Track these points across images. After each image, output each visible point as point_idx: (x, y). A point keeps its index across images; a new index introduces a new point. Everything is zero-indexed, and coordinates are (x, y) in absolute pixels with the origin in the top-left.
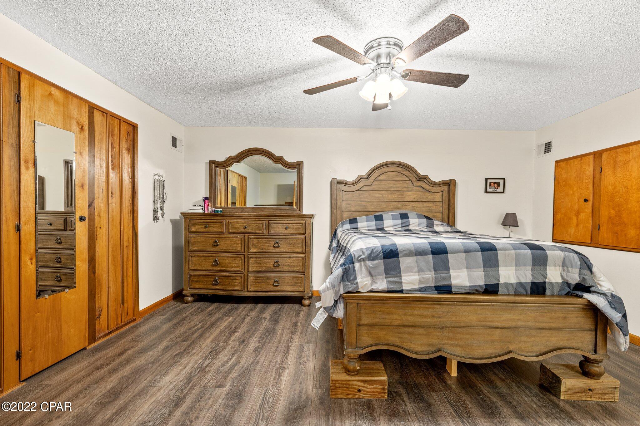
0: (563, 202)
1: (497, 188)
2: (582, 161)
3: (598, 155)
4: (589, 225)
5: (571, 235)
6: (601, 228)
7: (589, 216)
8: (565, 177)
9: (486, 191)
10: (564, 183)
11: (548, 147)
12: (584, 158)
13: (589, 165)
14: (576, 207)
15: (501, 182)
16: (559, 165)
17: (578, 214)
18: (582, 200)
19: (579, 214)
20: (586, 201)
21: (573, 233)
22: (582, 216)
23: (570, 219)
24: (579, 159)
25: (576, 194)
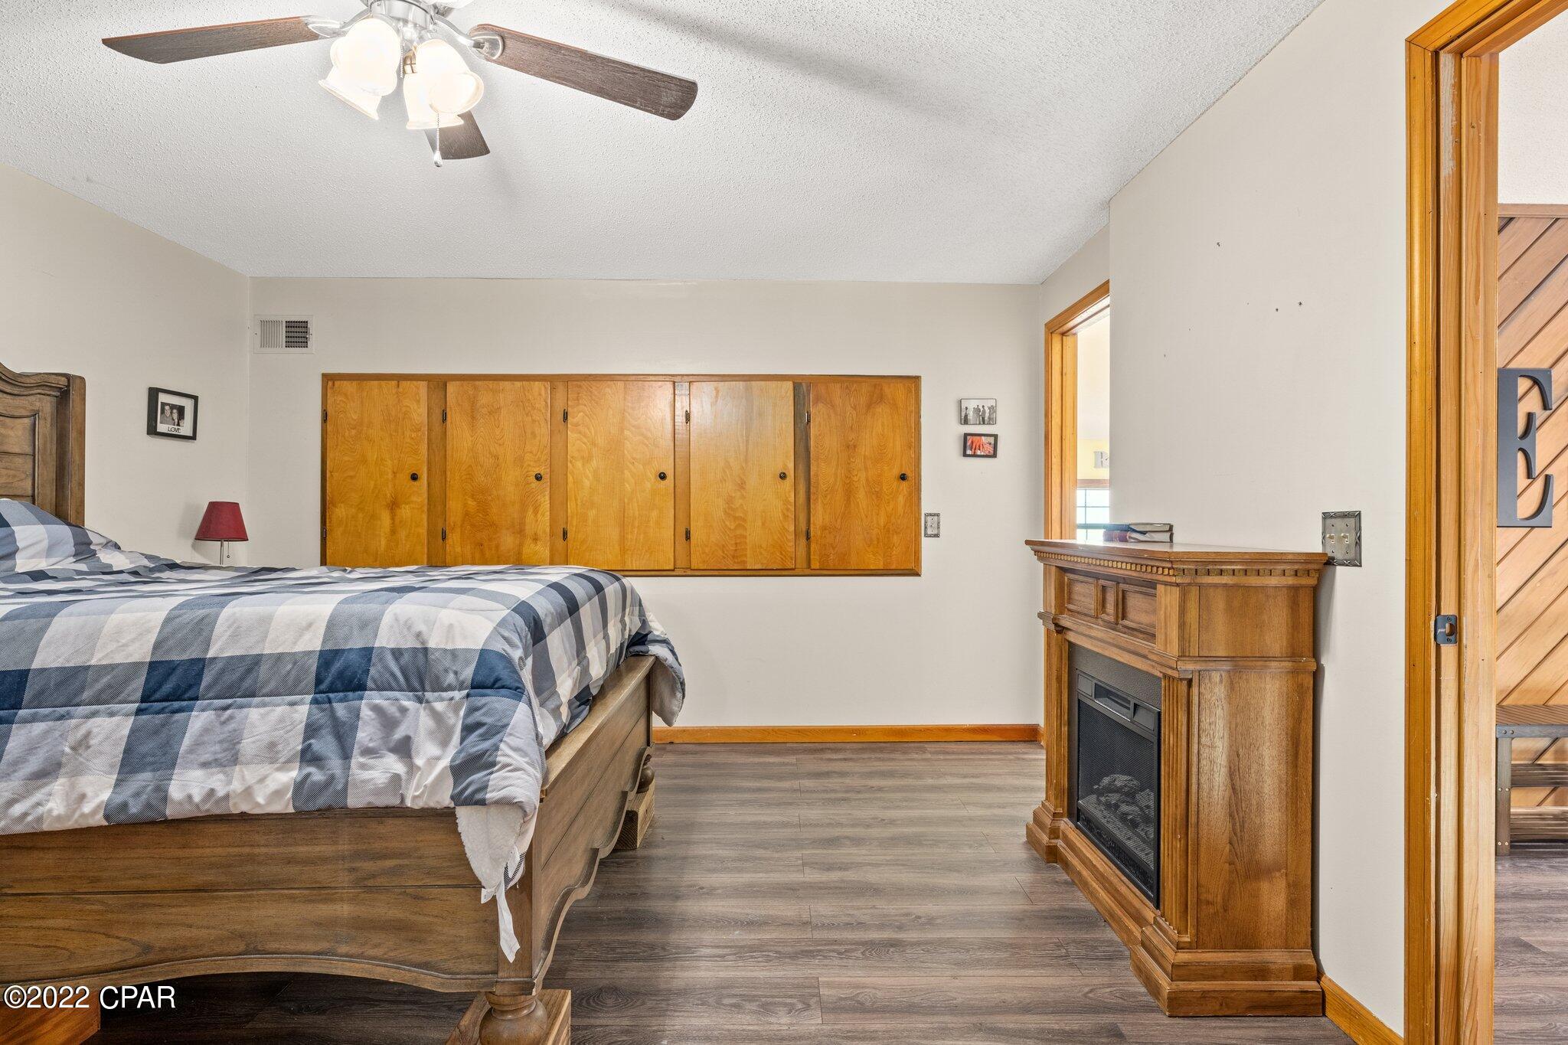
0: (351, 477)
1: (178, 425)
2: (401, 390)
3: (439, 383)
4: (423, 531)
5: (377, 554)
6: (449, 535)
7: (423, 511)
8: (355, 417)
9: (152, 430)
10: (353, 432)
11: (297, 334)
12: (404, 384)
13: (418, 402)
14: (388, 491)
15: (188, 404)
16: (336, 386)
17: (393, 505)
18: (405, 477)
19: (398, 507)
20: (414, 477)
21: (382, 549)
22: (405, 512)
23: (374, 517)
24: (394, 383)
25: (389, 463)
